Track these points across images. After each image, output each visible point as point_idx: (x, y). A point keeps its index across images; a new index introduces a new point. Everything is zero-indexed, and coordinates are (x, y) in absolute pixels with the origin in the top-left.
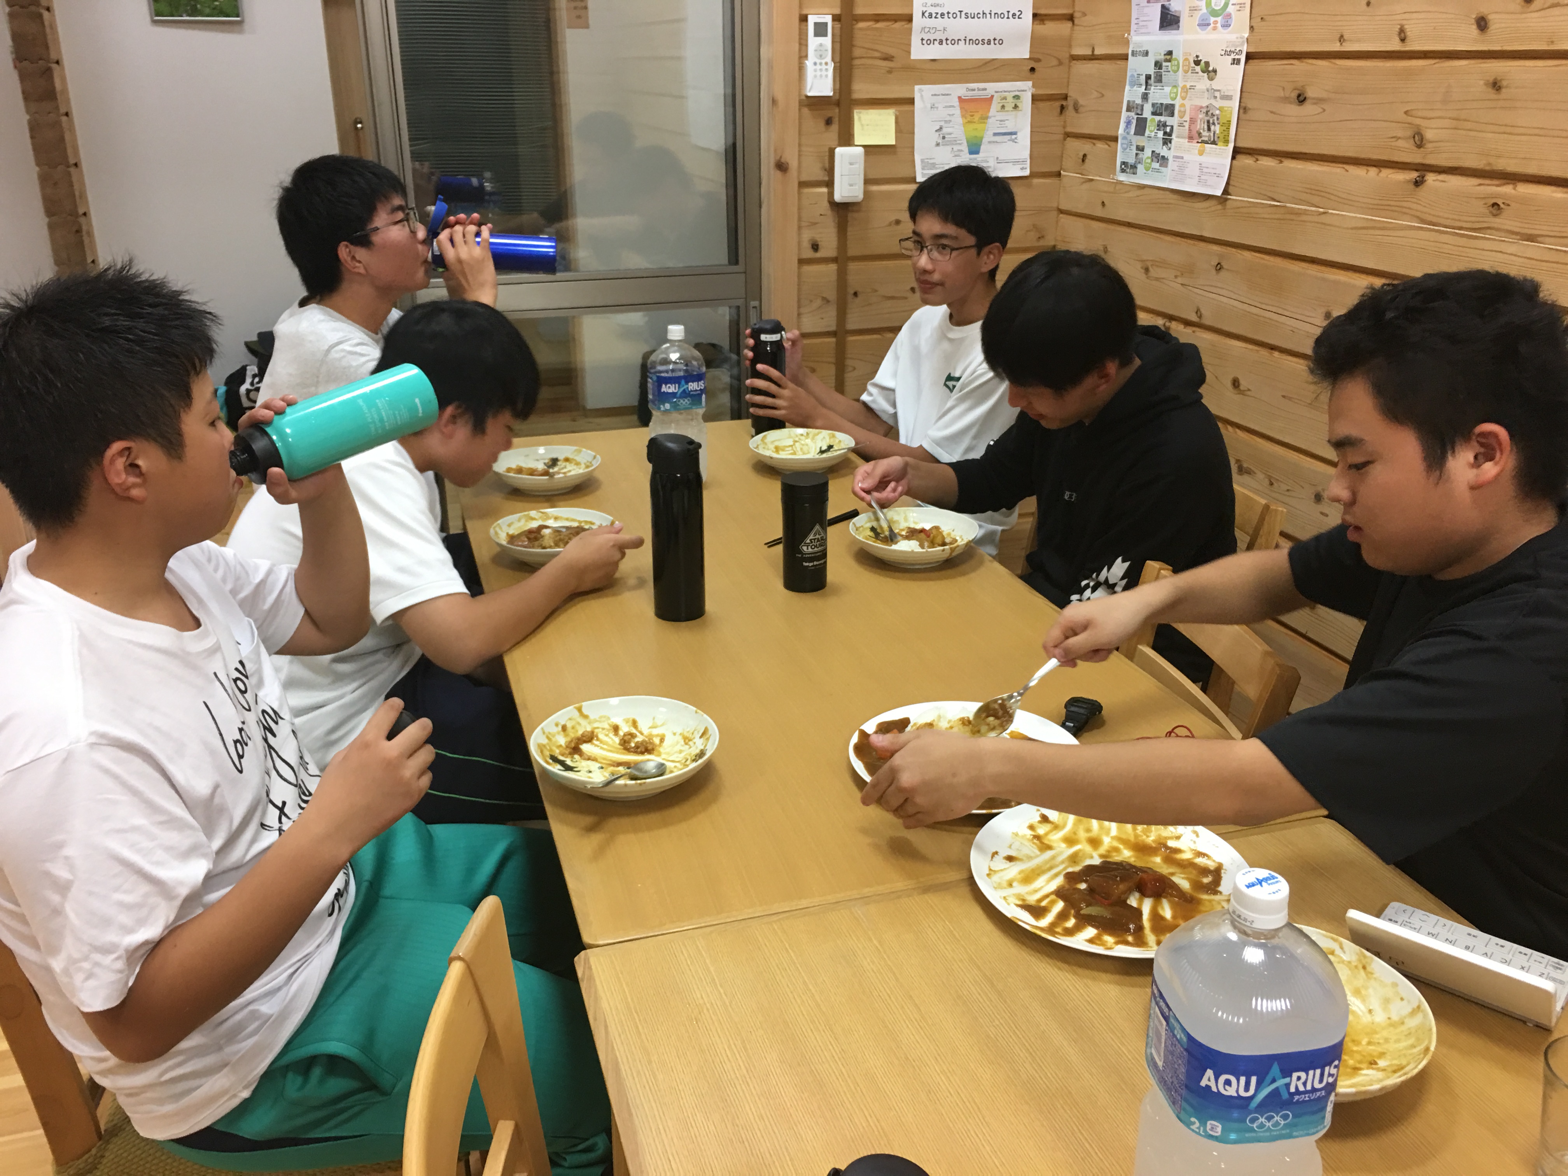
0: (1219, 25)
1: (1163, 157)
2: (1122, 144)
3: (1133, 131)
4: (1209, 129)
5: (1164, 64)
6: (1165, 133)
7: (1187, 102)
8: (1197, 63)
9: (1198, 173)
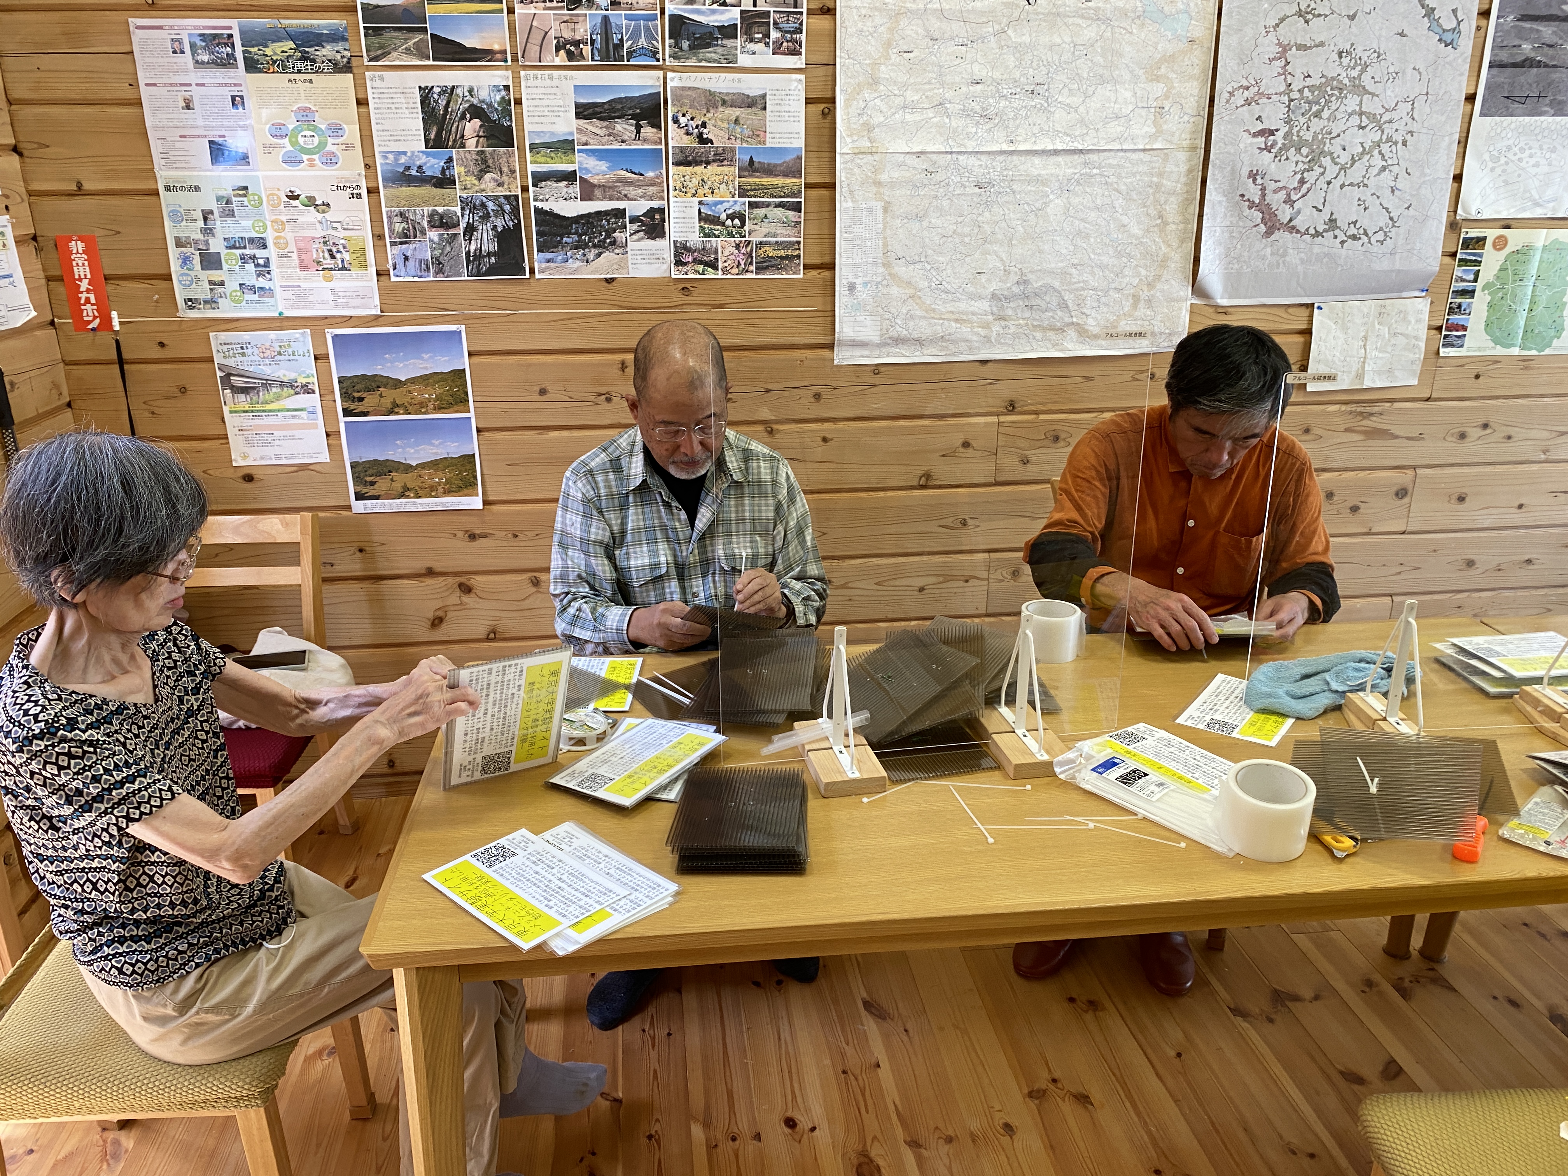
0: (317, 162)
1: (261, 288)
2: (180, 281)
3: (198, 266)
4: (333, 257)
5: (234, 199)
6: (257, 265)
7: (289, 235)
8: (294, 197)
9: (332, 297)
